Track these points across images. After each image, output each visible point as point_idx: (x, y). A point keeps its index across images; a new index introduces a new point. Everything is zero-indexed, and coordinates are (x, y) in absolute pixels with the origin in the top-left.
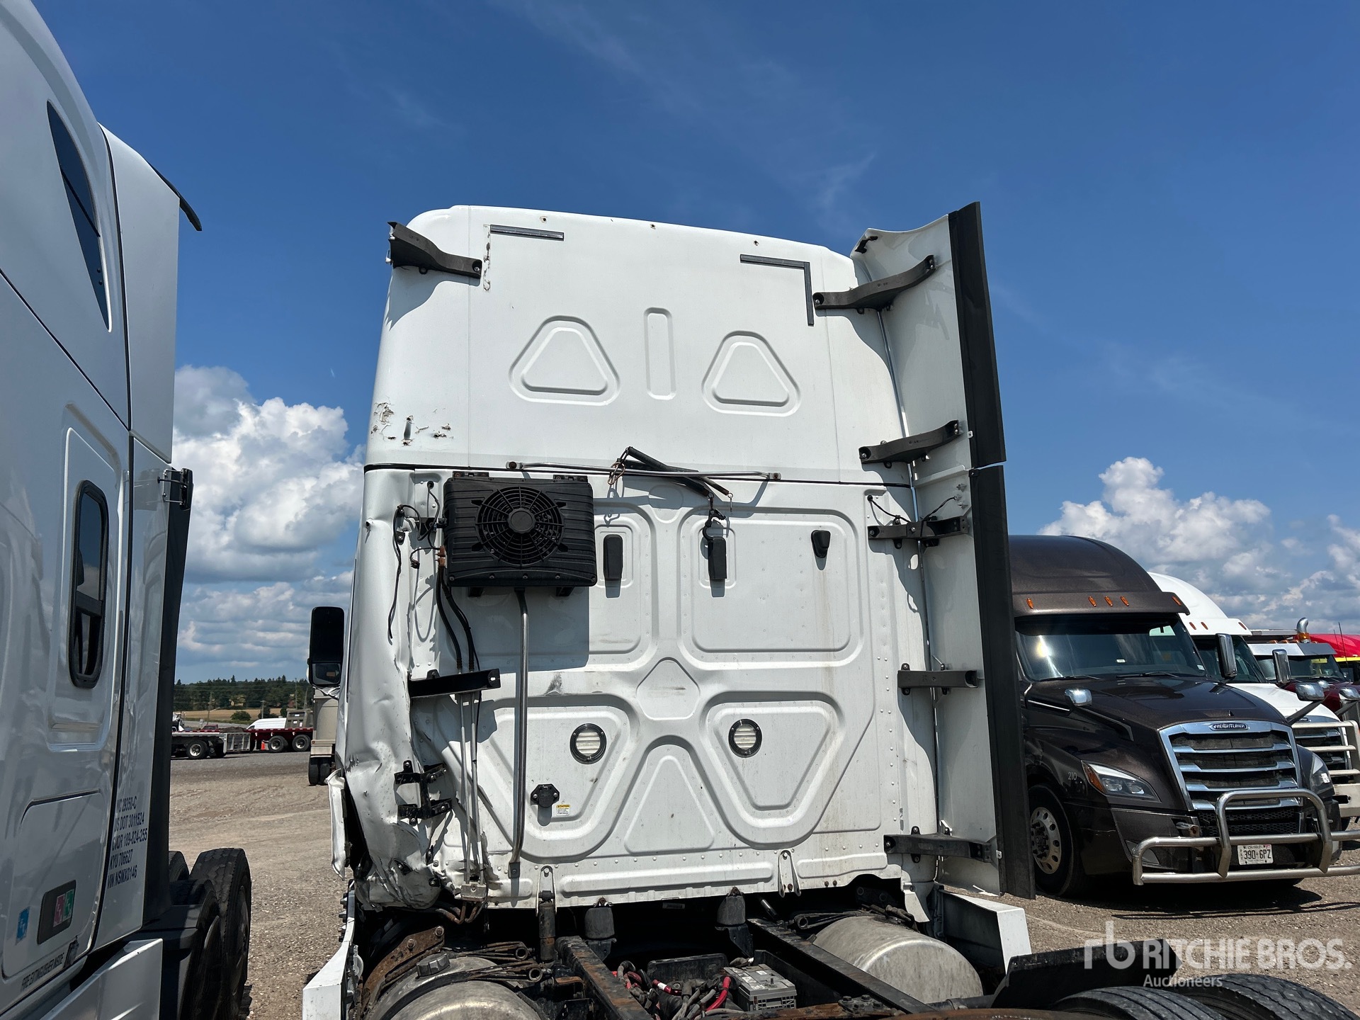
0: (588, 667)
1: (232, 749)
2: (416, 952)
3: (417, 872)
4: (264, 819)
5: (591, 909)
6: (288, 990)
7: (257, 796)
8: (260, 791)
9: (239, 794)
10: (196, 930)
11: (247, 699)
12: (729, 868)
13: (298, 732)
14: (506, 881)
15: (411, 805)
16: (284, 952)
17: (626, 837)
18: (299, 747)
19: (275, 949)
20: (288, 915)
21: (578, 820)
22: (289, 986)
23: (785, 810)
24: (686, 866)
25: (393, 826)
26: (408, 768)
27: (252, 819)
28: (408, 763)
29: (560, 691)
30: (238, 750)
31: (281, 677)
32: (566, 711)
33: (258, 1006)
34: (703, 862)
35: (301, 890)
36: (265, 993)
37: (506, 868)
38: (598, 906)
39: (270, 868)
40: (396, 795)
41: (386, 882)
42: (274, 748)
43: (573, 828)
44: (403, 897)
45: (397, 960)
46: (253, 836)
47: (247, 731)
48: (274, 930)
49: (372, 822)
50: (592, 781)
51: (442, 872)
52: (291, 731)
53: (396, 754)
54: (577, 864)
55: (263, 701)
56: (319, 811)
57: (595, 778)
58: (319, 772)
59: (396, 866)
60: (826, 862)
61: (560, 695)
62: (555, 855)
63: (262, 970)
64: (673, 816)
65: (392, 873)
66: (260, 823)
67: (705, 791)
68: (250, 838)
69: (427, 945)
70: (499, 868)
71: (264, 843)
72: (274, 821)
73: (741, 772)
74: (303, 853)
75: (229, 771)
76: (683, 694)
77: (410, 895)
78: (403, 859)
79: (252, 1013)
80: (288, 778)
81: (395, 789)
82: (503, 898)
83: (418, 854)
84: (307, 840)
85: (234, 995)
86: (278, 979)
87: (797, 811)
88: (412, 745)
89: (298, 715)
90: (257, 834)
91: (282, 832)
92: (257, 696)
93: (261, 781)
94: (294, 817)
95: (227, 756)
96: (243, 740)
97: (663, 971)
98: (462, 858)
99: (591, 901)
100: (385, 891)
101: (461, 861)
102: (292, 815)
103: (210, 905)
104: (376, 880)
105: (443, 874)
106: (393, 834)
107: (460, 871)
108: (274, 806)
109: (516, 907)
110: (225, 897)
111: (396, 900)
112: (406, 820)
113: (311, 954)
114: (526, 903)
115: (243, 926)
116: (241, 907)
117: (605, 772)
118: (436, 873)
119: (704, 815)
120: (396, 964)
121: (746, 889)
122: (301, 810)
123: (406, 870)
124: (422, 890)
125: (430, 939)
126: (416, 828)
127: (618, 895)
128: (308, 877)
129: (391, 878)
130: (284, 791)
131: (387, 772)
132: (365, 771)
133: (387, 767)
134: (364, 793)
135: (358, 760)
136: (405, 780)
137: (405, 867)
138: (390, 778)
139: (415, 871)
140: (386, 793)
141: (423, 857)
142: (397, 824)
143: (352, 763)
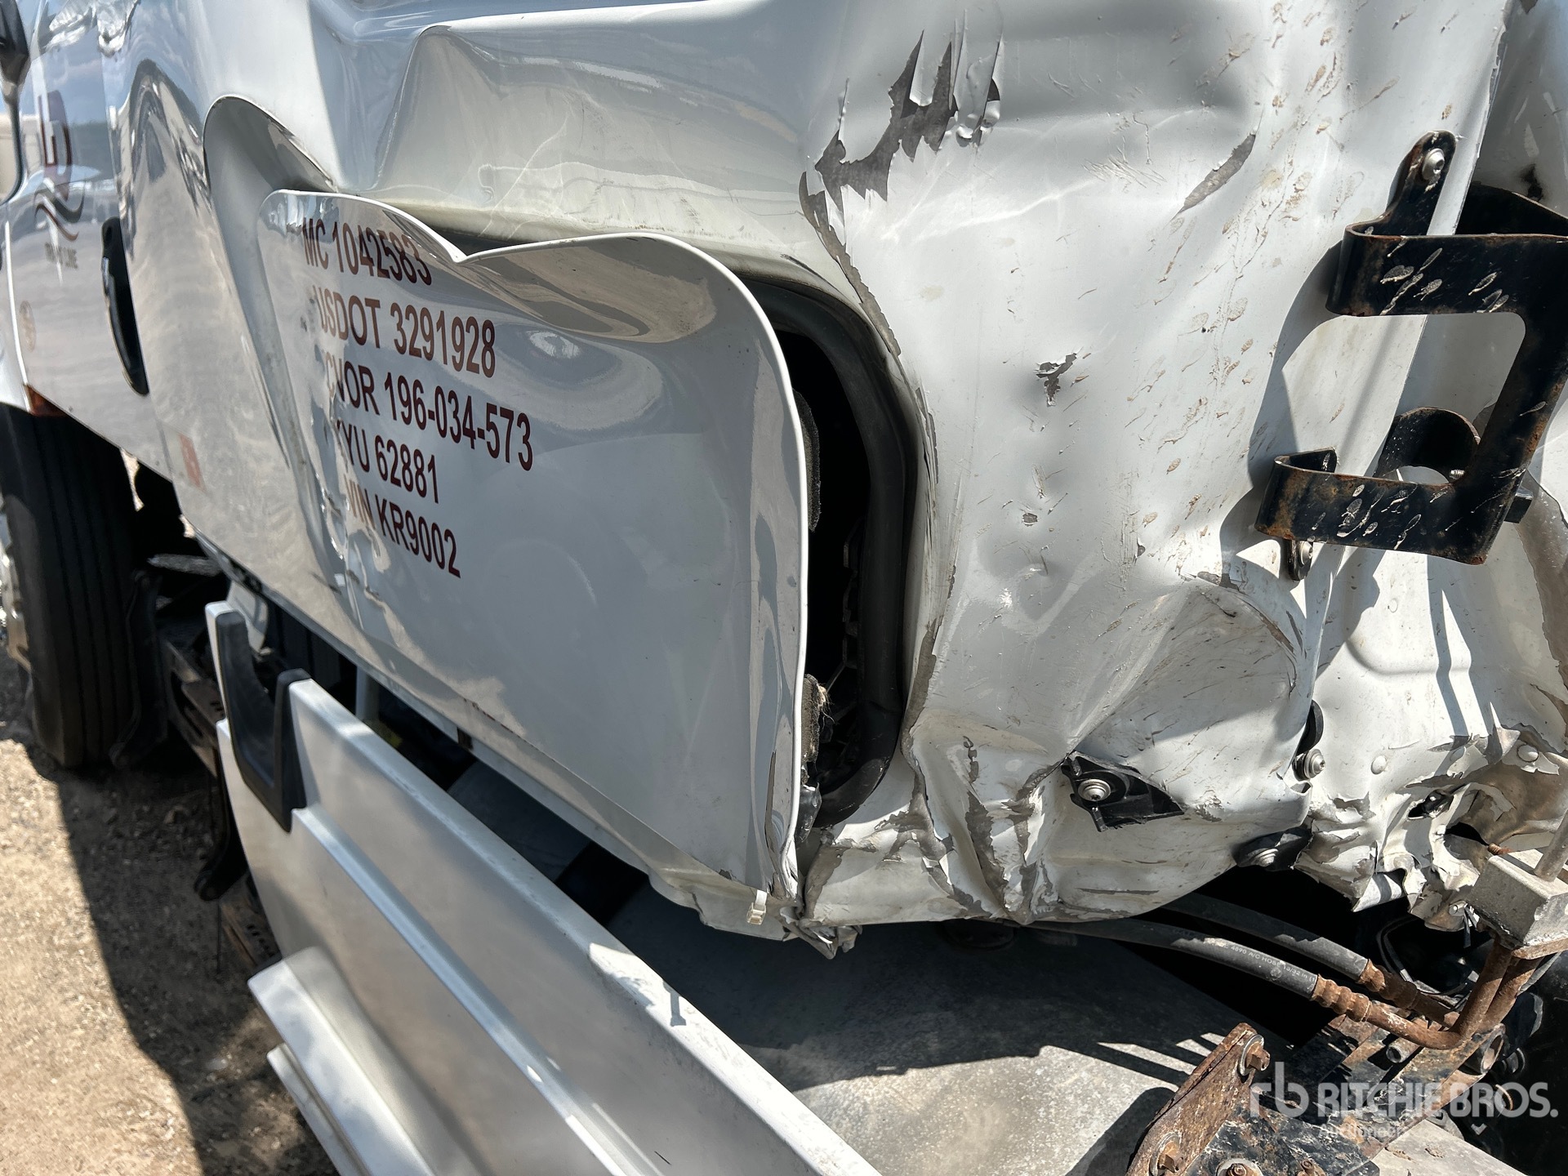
3: (1210, 819)
25: (1194, 593)
26: (1420, 191)
28: (1437, 155)
41: (955, 847)
51: (1344, 804)
53: (1369, 70)
65: (1022, 815)
77: (1049, 888)
78: (1126, 749)
98: (1445, 731)
100: (926, 887)
101: (1440, 747)
104: (896, 844)
111: (969, 911)
118: (1316, 814)
123: (1133, 803)
124: (1158, 878)
126: (1300, 594)
129: (1003, 836)
131: (1263, 214)
132: (1055, 196)
133: (1269, 176)
134: (1048, 366)
135: (993, 94)
136: (1434, 286)
137: (1131, 793)
138: (1277, 262)
139: (1201, 813)
140: (1220, 374)
141: (1286, 745)
142: (1226, 581)
143: (911, 119)
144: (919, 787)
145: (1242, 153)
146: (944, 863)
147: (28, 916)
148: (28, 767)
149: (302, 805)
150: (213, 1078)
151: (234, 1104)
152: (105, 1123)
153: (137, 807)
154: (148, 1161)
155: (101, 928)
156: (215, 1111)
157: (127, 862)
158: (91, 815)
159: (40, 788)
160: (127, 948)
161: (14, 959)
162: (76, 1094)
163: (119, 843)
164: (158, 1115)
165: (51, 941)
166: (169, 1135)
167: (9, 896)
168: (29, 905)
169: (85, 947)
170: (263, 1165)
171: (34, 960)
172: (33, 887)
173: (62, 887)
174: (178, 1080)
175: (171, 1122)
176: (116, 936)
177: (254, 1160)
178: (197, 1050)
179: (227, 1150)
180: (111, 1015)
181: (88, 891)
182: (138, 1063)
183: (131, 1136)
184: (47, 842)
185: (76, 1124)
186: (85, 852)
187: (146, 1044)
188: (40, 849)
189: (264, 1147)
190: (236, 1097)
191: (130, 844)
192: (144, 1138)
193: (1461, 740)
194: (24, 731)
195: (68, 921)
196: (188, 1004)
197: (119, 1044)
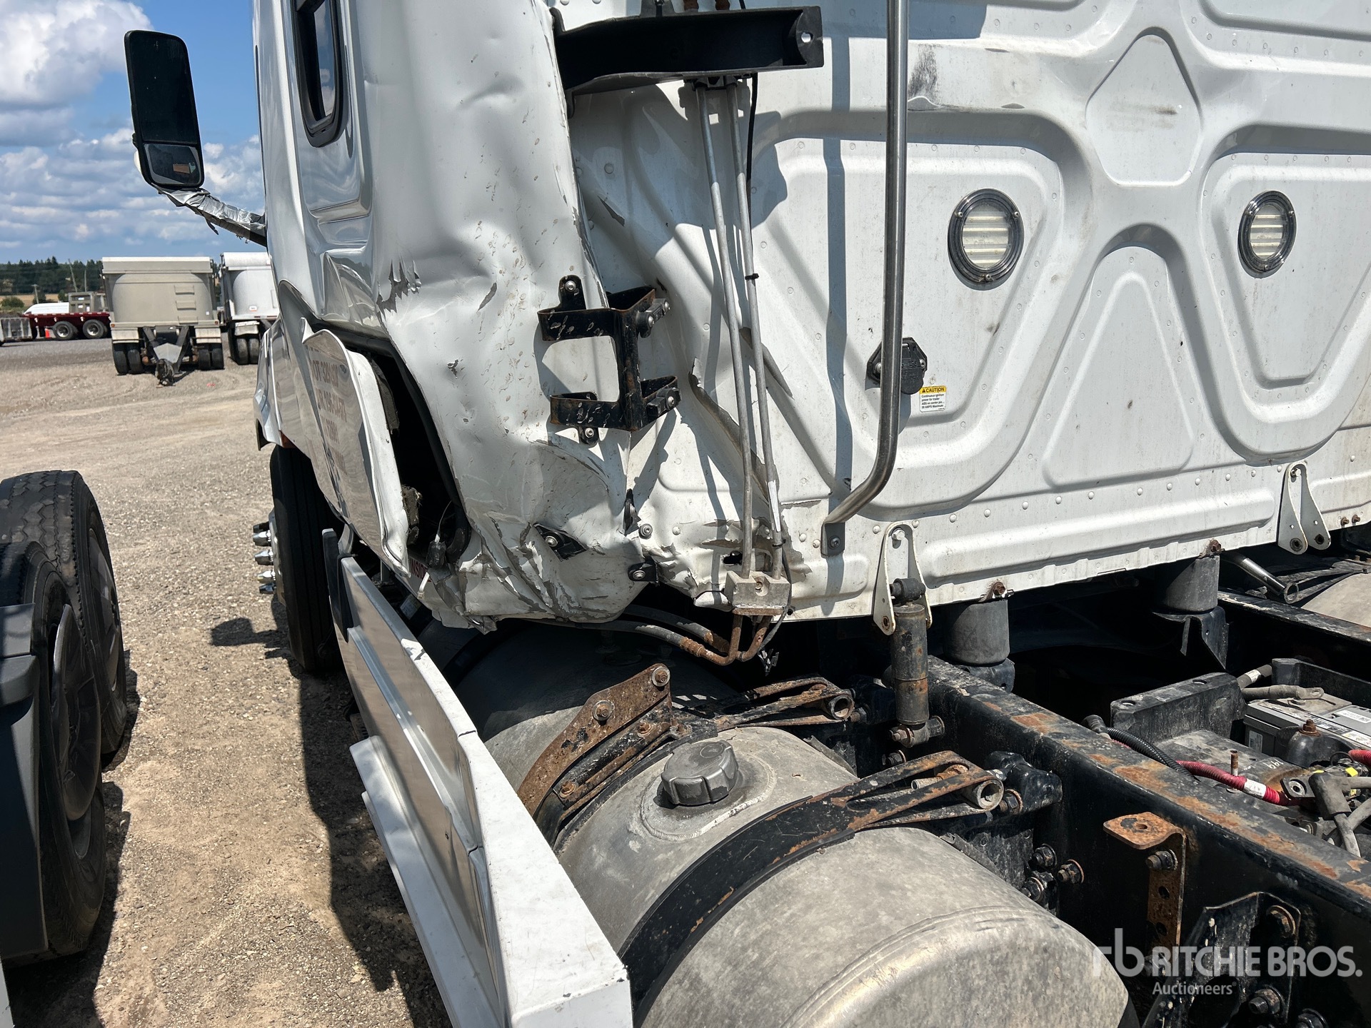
0: (988, 38)
1: (10, 336)
2: (613, 725)
3: (599, 553)
4: (73, 414)
5: (976, 605)
6: (189, 656)
7: (56, 388)
8: (59, 382)
9: (33, 386)
10: (32, 658)
11: (14, 283)
12: (1210, 504)
13: (87, 317)
14: (817, 565)
15: (581, 396)
16: (161, 594)
17: (1047, 454)
18: (92, 333)
19: (146, 590)
20: (148, 538)
21: (958, 421)
22: (189, 649)
23: (1302, 387)
24: (1141, 506)
25: (539, 448)
26: (571, 296)
27: (58, 415)
28: (570, 283)
29: (933, 98)
30: (18, 337)
31: (51, 259)
32: (937, 156)
33: (151, 687)
34: (1170, 497)
35: (154, 503)
36: (153, 663)
37: (816, 535)
38: (989, 600)
39: (101, 474)
40: (542, 369)
41: (508, 572)
42: (62, 335)
43: (949, 438)
44: (555, 602)
45: (575, 747)
46: (66, 435)
47: (24, 316)
48: (135, 560)
49: (478, 439)
50: (990, 329)
51: (665, 549)
52: (77, 317)
53: (534, 259)
54: (953, 517)
55: (35, 285)
56: (141, 403)
57: (996, 323)
58: (128, 360)
59: (538, 539)
60: (1351, 481)
61: (933, 108)
62: (919, 500)
63: (137, 624)
64: (1130, 404)
65: (529, 555)
66: (69, 419)
67: (1187, 351)
68: (62, 438)
69: (636, 709)
70: (803, 536)
71: (82, 443)
72: (87, 416)
73: (1250, 308)
74: (139, 455)
75: (13, 361)
76: (1170, 126)
77: (569, 598)
78: (557, 522)
79: (143, 699)
80: (89, 368)
81: (539, 354)
82: (808, 601)
83: (602, 511)
84: (139, 438)
85: (113, 689)
86: (166, 638)
87: (1323, 388)
88: (582, 233)
89: (83, 299)
90: (69, 433)
91: (102, 429)
92: (25, 280)
93: (55, 372)
94: (113, 411)
95: (5, 344)
96: (21, 326)
97: (1145, 723)
98: (713, 517)
99: (976, 590)
100: (507, 593)
101: (711, 525)
102: (108, 408)
103: (47, 590)
104: (484, 570)
105: (667, 555)
106: (536, 467)
107: (705, 545)
108: (83, 400)
109: (833, 615)
110: (66, 553)
111: (534, 608)
112: (571, 433)
113: (204, 595)
114: (852, 606)
115: (107, 591)
116: (97, 564)
117: (1013, 309)
118: (650, 553)
119: (1181, 400)
120: (574, 756)
121: (1229, 543)
122: (118, 403)
123: (568, 547)
124: (605, 589)
125: (642, 694)
126: (596, 450)
127: (1025, 574)
128: (156, 485)
129: (525, 566)
130: (88, 381)
131: (511, 308)
132: (443, 307)
133: (510, 296)
134: (450, 365)
135: (417, 277)
136: (572, 329)
137: (566, 543)
138: (521, 324)
139: (594, 549)
140: (513, 364)
141: (618, 517)
142: (550, 443)
143: (397, 286)
144: (483, 542)
145: (494, 288)
146: (507, 579)
147: (270, 746)
148: (287, 672)
149: (352, 626)
150: (350, 827)
151: (358, 840)
152: (287, 843)
153: (342, 692)
154: (305, 862)
155: (307, 752)
156: (346, 842)
157: (330, 721)
158: (316, 696)
159: (291, 682)
160: (319, 763)
161: (259, 766)
162: (274, 829)
163: (328, 711)
164: (315, 842)
165: (279, 758)
166: (319, 851)
167: (262, 736)
168: (272, 740)
169: (297, 762)
170: (365, 868)
171: (268, 766)
172: (277, 732)
173: (291, 732)
174: (330, 827)
175: (321, 845)
176: (315, 757)
177: (361, 866)
178: (344, 813)
179: (347, 860)
180: (303, 794)
181: (305, 735)
182: (311, 817)
183: (299, 850)
184: (290, 709)
185: (272, 843)
186: (309, 715)
187: (317, 809)
188: (284, 713)
189: (368, 860)
190: (359, 837)
191: (334, 712)
192: (305, 851)
193: (722, 522)
194: (289, 652)
195: (291, 749)
196: (345, 791)
197: (304, 809)
